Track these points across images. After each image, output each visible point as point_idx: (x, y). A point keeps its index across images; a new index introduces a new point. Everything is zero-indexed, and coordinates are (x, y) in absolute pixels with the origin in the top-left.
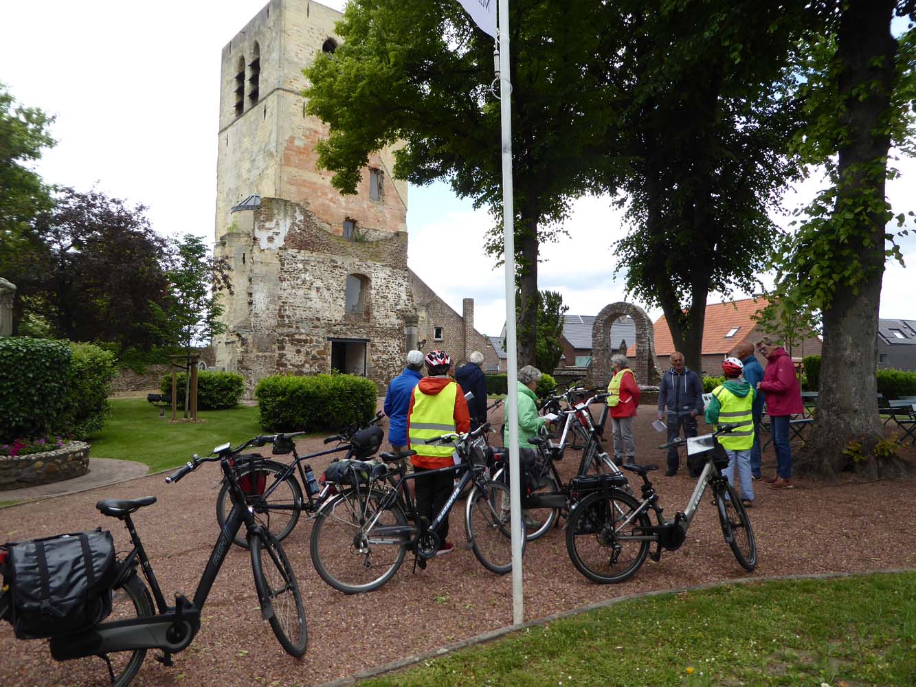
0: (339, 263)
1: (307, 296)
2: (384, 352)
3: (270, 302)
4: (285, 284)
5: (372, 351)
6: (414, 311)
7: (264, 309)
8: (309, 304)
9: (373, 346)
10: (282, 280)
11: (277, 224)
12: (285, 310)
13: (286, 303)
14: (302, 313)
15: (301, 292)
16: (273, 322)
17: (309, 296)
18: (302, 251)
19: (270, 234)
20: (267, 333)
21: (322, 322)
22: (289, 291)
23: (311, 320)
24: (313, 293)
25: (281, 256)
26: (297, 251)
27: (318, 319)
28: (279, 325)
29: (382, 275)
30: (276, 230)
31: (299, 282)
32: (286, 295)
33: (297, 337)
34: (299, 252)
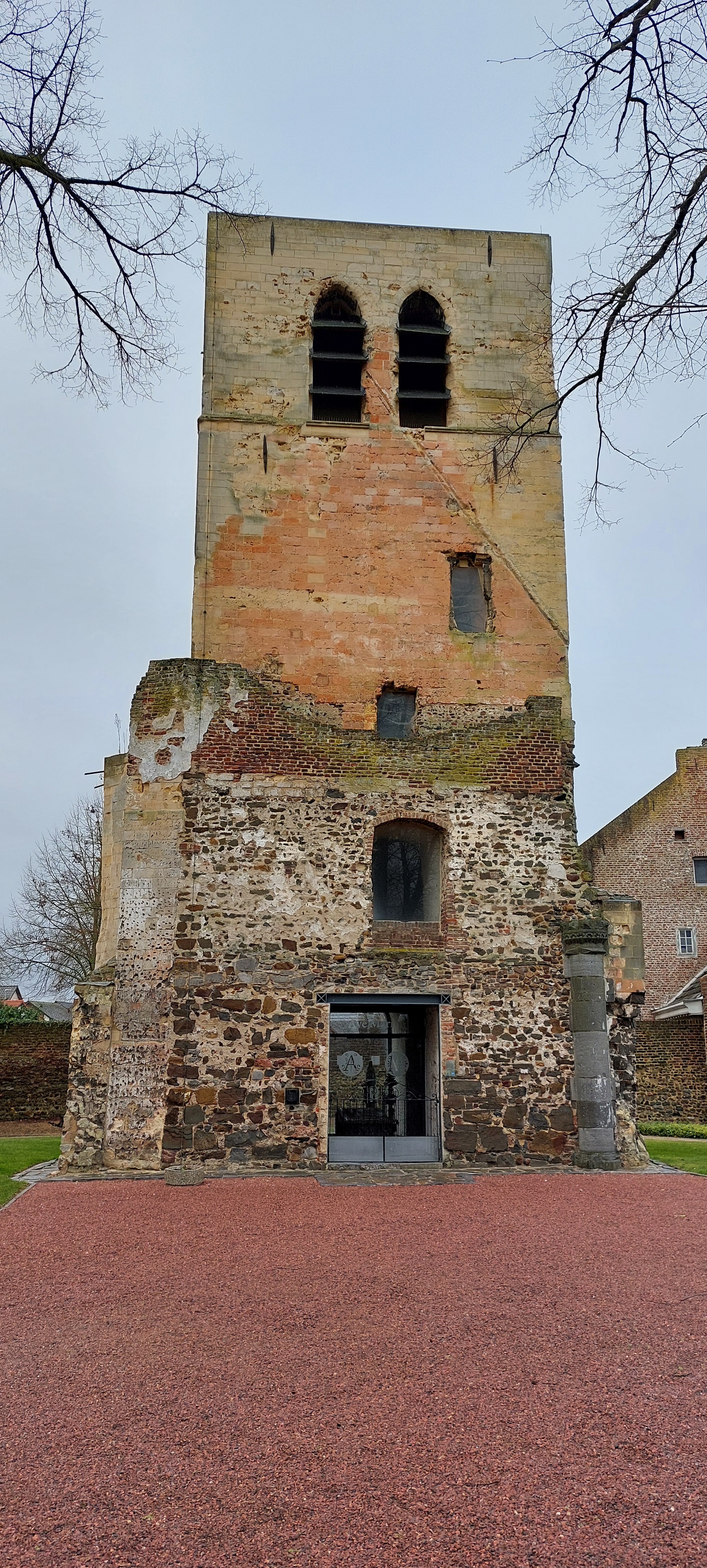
0: (350, 796)
1: (258, 887)
2: (498, 1030)
3: (159, 909)
4: (197, 863)
5: (457, 1028)
6: (593, 909)
7: (142, 926)
8: (265, 906)
9: (460, 1013)
10: (188, 851)
11: (179, 719)
12: (197, 927)
13: (200, 908)
14: (246, 931)
15: (241, 879)
16: (165, 960)
17: (264, 887)
18: (245, 777)
19: (162, 744)
20: (148, 987)
21: (302, 952)
22: (208, 878)
23: (271, 947)
24: (277, 880)
25: (186, 793)
26: (231, 776)
27: (290, 945)
28: (179, 967)
29: (480, 817)
30: (177, 734)
31: (236, 852)
32: (198, 888)
33: (228, 995)
34: (237, 779)
